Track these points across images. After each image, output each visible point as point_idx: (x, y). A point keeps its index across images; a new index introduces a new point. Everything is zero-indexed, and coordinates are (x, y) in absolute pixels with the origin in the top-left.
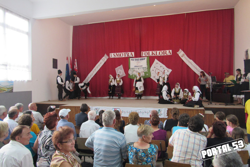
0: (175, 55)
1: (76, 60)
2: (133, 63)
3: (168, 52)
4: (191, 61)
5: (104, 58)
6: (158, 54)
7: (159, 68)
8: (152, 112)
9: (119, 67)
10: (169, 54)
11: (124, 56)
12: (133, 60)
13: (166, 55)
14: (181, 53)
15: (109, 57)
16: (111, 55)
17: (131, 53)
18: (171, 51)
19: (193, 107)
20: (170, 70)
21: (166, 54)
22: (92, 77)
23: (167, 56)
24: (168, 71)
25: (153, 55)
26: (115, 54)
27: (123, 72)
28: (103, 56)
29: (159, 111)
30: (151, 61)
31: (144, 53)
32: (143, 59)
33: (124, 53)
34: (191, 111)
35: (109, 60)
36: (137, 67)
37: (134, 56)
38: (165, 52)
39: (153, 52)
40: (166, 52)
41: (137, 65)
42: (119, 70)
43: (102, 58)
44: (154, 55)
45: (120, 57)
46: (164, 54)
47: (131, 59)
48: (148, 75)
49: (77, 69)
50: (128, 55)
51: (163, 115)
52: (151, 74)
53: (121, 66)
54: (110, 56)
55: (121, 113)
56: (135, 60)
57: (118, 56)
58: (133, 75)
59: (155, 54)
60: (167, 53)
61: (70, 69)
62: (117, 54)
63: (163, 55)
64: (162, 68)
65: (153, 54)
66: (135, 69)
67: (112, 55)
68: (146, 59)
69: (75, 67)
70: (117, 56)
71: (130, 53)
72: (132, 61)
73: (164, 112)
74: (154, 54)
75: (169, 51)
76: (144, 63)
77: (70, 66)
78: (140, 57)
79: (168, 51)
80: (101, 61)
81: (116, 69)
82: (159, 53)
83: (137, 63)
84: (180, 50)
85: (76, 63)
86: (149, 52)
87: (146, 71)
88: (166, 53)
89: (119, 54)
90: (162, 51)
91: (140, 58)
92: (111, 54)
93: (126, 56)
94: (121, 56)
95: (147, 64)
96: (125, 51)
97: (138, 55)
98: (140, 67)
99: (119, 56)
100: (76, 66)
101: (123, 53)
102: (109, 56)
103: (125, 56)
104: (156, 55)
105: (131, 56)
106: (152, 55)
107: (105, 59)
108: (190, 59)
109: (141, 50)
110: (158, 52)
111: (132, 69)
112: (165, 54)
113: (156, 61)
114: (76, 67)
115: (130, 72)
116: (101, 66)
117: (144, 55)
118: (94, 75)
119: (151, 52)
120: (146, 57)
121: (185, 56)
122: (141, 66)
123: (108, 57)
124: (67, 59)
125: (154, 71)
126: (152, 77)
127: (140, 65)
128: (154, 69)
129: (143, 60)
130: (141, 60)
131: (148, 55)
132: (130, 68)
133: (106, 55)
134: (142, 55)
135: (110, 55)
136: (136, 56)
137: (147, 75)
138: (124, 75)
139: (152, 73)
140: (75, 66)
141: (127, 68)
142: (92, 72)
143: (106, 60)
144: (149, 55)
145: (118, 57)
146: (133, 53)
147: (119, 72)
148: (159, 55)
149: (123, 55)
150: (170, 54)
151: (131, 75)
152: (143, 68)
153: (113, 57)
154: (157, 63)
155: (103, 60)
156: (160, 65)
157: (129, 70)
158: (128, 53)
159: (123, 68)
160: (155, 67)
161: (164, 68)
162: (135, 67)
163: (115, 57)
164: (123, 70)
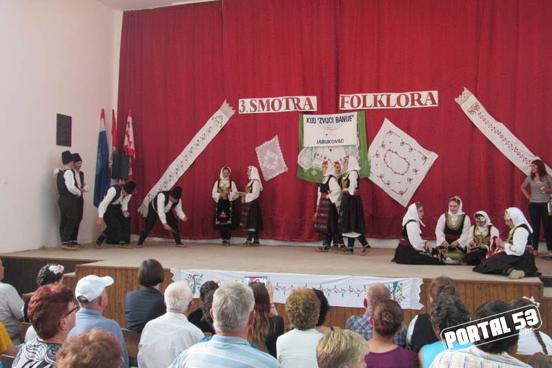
0: (449, 106)
1: (130, 119)
2: (313, 132)
3: (427, 98)
4: (501, 127)
5: (219, 113)
6: (393, 102)
7: (396, 146)
8: (371, 292)
9: (269, 142)
10: (429, 104)
11: (283, 109)
12: (313, 121)
13: (417, 105)
14: (468, 102)
15: (237, 112)
16: (243, 106)
17: (308, 100)
18: (435, 94)
19: (507, 275)
20: (433, 157)
21: (420, 103)
22: (181, 173)
23: (424, 111)
24: (426, 158)
25: (379, 106)
26: (256, 102)
27: (279, 159)
28: (218, 107)
29: (395, 287)
30: (371, 124)
31: (347, 98)
32: (344, 119)
33: (283, 99)
34: (500, 288)
35: (237, 120)
36: (324, 145)
37: (316, 110)
38: (416, 97)
39: (379, 94)
40: (420, 96)
41: (326, 139)
42: (268, 153)
43: (216, 115)
44: (382, 105)
45: (272, 111)
46: (413, 104)
47: (305, 117)
49: (132, 147)
50: (297, 105)
51: (408, 299)
52: (369, 167)
53: (275, 140)
54: (240, 108)
55: (272, 293)
56: (318, 121)
57: (266, 109)
58: (311, 170)
59: (385, 103)
60: (423, 100)
61: (111, 149)
62: (261, 102)
63: (409, 106)
64: (406, 147)
65: (378, 104)
66: (320, 151)
67: (247, 106)
68: (354, 119)
69: (126, 143)
70: (263, 107)
71: (303, 99)
72: (309, 124)
73: (412, 292)
74: (380, 102)
75: (431, 95)
76: (348, 131)
77: (110, 138)
78: (337, 112)
79: (425, 94)
80: (210, 123)
81: (259, 150)
82: (396, 100)
83: (327, 132)
84: (466, 92)
85: (130, 130)
86: (365, 98)
88: (419, 101)
89: (268, 102)
90: (408, 94)
91: (334, 116)
92: (243, 102)
93: (292, 108)
94: (273, 108)
95: (358, 136)
96: (288, 91)
97: (329, 106)
98: (335, 144)
99: (268, 109)
100: (132, 139)
101: (281, 98)
102: (236, 107)
103: (288, 107)
104: (388, 105)
105: (307, 109)
106: (375, 105)
107: (224, 117)
108: (498, 120)
109: (339, 90)
110: (394, 96)
111: (308, 150)
112: (416, 103)
113: (387, 125)
114: (129, 141)
115: (304, 160)
116: (209, 140)
117: (348, 107)
118: (186, 168)
119: (370, 98)
120: (355, 114)
121: (482, 109)
122: (339, 141)
123: (233, 112)
124: (103, 116)
125: (382, 157)
126: (373, 178)
127: (336, 138)
128: (382, 152)
129: (347, 123)
130: (338, 120)
131: (360, 107)
132: (302, 147)
133: (225, 105)
134: (343, 106)
135: (240, 104)
136: (323, 109)
138: (283, 168)
139: (372, 164)
140: (126, 138)
141: (292, 147)
142: (180, 158)
143: (225, 120)
144: (364, 105)
145: (265, 111)
146: (314, 99)
147: (266, 158)
148: (397, 107)
149: (281, 105)
150: (434, 102)
151: (306, 168)
152: (346, 147)
153: (249, 112)
154: (390, 132)
155: (218, 119)
156: (400, 139)
157: (300, 153)
158: (297, 98)
159: (279, 148)
160: (383, 145)
161: (412, 149)
162: (320, 145)
163: (256, 110)
164: (281, 154)
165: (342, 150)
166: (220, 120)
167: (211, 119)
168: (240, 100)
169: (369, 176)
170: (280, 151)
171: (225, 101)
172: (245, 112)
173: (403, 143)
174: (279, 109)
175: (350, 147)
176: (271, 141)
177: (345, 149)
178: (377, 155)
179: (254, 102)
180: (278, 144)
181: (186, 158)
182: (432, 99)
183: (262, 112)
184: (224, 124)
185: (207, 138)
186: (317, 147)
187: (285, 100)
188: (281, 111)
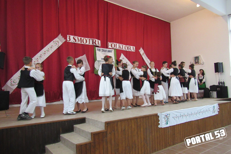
2: (100, 55)
3: (132, 49)
4: (149, 60)
5: (56, 39)
10: (133, 51)
11: (88, 43)
12: (99, 50)
16: (70, 39)
17: (98, 41)
18: (134, 47)
23: (132, 53)
25: (120, 49)
26: (76, 38)
27: (87, 65)
28: (56, 37)
31: (110, 44)
32: (110, 51)
33: (88, 39)
35: (66, 44)
37: (100, 46)
38: (130, 48)
39: (120, 44)
43: (55, 40)
45: (82, 43)
46: (129, 50)
47: (96, 48)
50: (94, 43)
53: (85, 56)
54: (68, 39)
56: (101, 51)
60: (131, 49)
62: (78, 38)
63: (128, 50)
67: (72, 39)
68: (113, 52)
70: (79, 41)
74: (120, 47)
75: (133, 47)
79: (132, 47)
84: (141, 49)
86: (116, 44)
89: (81, 39)
90: (128, 46)
91: (107, 49)
92: (70, 37)
93: (91, 44)
94: (83, 42)
97: (105, 45)
99: (81, 42)
101: (87, 39)
102: (66, 38)
103: (89, 43)
104: (123, 49)
107: (60, 41)
109: (108, 40)
110: (124, 46)
115: (97, 66)
116: (51, 52)
119: (118, 44)
120: (113, 50)
121: (145, 54)
123: (65, 40)
130: (108, 51)
131: (115, 48)
132: (96, 60)
133: (60, 36)
134: (109, 46)
135: (68, 37)
136: (103, 46)
138: (89, 69)
143: (60, 44)
144: (116, 47)
145: (80, 43)
146: (100, 41)
148: (125, 50)
150: (134, 50)
151: (97, 69)
153: (72, 42)
154: (123, 58)
155: (56, 42)
156: (126, 61)
157: (95, 63)
158: (95, 40)
159: (86, 60)
161: (129, 65)
163: (75, 42)
164: (87, 62)
166: (57, 43)
167: (52, 42)
168: (68, 35)
170: (87, 61)
171: (60, 35)
172: (70, 42)
174: (86, 43)
176: (83, 56)
179: (75, 38)
180: (86, 58)
181: (37, 60)
182: (134, 49)
183: (78, 43)
184: (60, 45)
185: (50, 50)
187: (88, 40)
188: (87, 44)
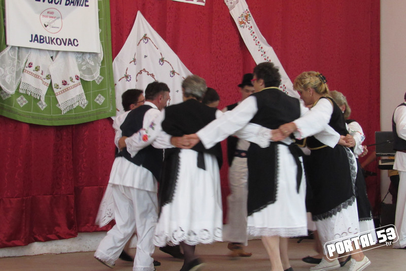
14: (238, 6)
36: (44, 46)
41: (46, 33)
48: (104, 104)
58: (17, 94)
64: (166, 68)
66: (33, 58)
68: (94, 4)
87: (97, 76)
95: (101, 39)
98: (63, 48)
108: (270, 42)
111: (14, 54)
113: (141, 24)
115: (6, 73)
121: (252, 21)
122: (71, 42)
125: (133, 81)
127: (65, 36)
128: (133, 72)
137: (100, 100)
151: (8, 91)
152: (81, 55)
154: (145, 37)
156: (158, 52)
160: (135, 60)
161: (173, 72)
162: (36, 45)
165: (72, 59)
169: (115, 115)
173: (162, 60)
175: (88, 56)
177: (77, 58)
178: (127, 77)
186: (30, 48)
